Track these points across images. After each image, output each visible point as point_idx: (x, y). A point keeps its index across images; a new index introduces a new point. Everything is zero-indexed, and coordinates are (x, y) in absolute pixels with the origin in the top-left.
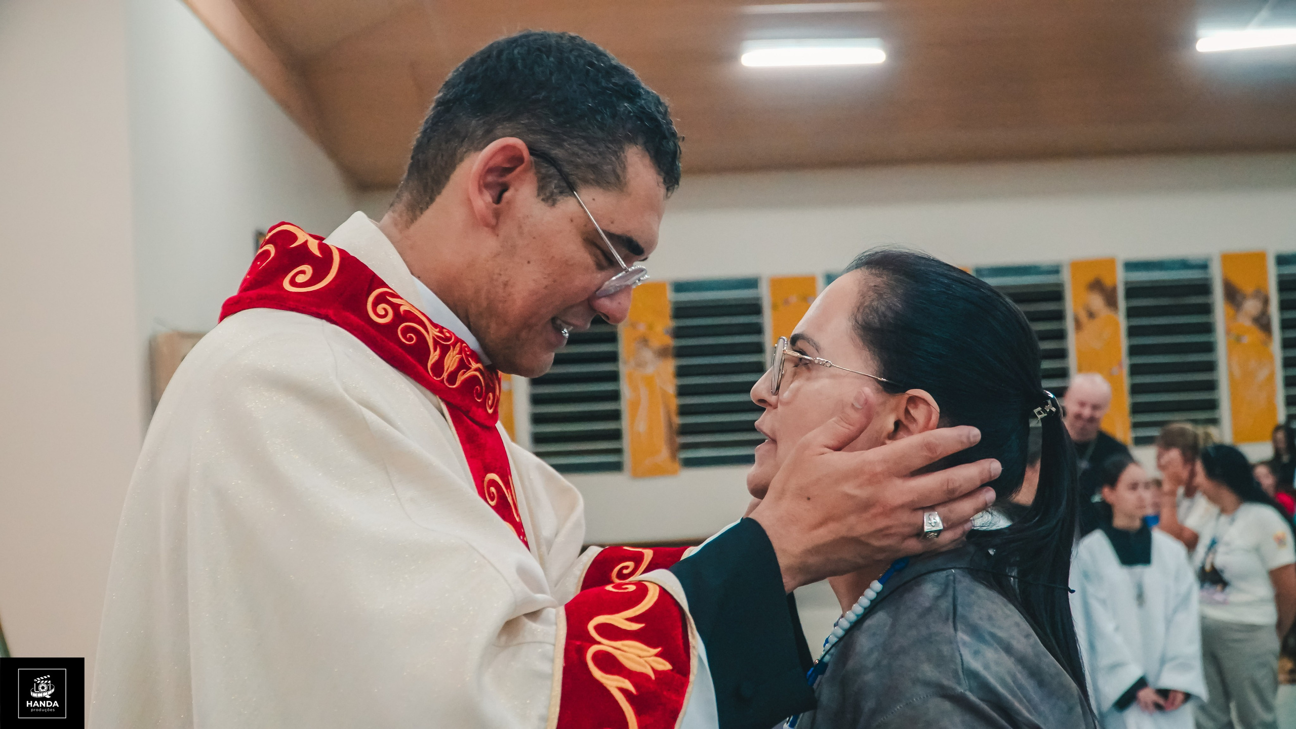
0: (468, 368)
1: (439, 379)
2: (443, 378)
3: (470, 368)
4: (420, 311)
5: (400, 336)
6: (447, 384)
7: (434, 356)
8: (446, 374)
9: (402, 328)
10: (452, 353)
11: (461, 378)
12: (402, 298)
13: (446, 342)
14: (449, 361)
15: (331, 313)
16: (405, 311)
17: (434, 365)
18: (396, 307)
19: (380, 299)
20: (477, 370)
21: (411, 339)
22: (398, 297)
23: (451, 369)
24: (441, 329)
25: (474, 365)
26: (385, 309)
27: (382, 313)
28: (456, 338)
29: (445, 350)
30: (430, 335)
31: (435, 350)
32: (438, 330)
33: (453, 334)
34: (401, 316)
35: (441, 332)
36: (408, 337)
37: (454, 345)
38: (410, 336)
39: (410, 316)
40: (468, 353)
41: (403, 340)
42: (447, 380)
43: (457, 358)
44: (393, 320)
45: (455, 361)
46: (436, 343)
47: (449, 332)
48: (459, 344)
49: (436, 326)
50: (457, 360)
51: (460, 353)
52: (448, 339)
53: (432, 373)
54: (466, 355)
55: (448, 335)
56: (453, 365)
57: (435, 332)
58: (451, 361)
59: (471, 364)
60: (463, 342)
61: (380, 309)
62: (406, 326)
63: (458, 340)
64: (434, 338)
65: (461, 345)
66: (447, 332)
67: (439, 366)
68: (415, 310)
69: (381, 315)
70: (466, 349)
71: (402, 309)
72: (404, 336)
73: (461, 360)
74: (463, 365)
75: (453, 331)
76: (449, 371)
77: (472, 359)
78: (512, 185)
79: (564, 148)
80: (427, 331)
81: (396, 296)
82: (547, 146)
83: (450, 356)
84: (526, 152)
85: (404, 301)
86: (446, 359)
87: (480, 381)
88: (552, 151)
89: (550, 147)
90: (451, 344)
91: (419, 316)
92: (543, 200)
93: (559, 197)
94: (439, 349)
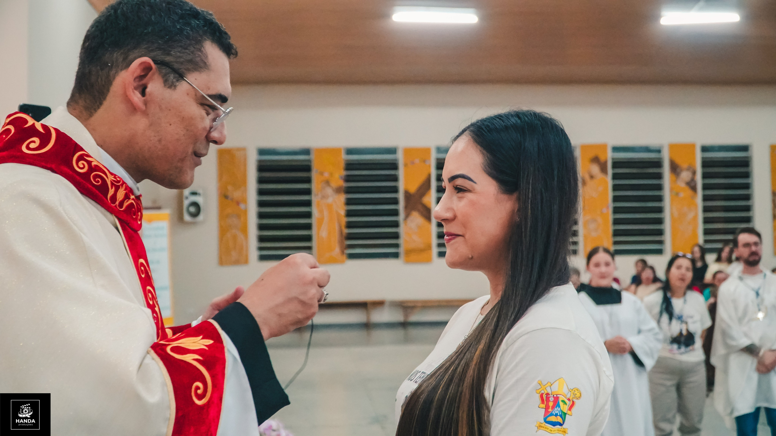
1: (113, 205)
2: (116, 205)
3: (130, 199)
4: (103, 166)
5: (92, 180)
6: (118, 208)
7: (111, 192)
8: (118, 202)
9: (93, 175)
10: (121, 190)
11: (126, 204)
12: (92, 157)
13: (117, 184)
15: (53, 166)
16: (94, 165)
17: (111, 198)
18: (89, 163)
19: (81, 158)
20: (133, 199)
21: (98, 182)
23: (120, 199)
25: (132, 197)
26: (85, 164)
27: (82, 166)
28: (123, 181)
29: (117, 188)
30: (109, 179)
31: (112, 188)
32: (113, 176)
33: (121, 179)
34: (93, 168)
35: (115, 177)
36: (96, 180)
37: (122, 185)
38: (98, 180)
39: (97, 168)
40: (129, 190)
41: (94, 182)
42: (119, 206)
43: (124, 192)
44: (88, 170)
45: (123, 194)
46: (112, 184)
47: (119, 177)
48: (124, 185)
49: (112, 174)
51: (125, 190)
52: (118, 182)
53: (110, 201)
55: (118, 179)
56: (122, 197)
57: (110, 177)
58: (121, 194)
59: (130, 196)
60: (126, 183)
61: (81, 164)
62: (95, 174)
64: (110, 181)
65: (126, 185)
67: (114, 198)
68: (100, 164)
69: (81, 168)
70: (128, 188)
72: (94, 180)
73: (125, 194)
74: (126, 197)
77: (130, 193)
78: (149, 84)
79: (171, 55)
80: (107, 177)
81: (89, 156)
82: (162, 56)
83: (120, 192)
84: (152, 63)
85: (94, 159)
86: (118, 193)
87: (134, 205)
88: (166, 59)
89: (164, 57)
90: (120, 185)
91: (103, 168)
92: (169, 87)
93: (177, 83)
94: (114, 188)
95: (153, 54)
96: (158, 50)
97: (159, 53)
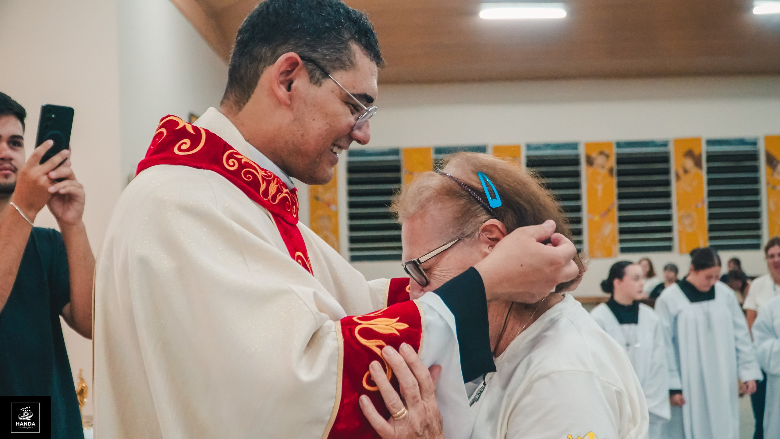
0: (282, 192)
1: (266, 199)
2: (269, 199)
3: (283, 192)
4: (253, 162)
5: (243, 176)
6: (271, 202)
7: (263, 187)
8: (271, 196)
9: (244, 172)
10: (272, 184)
11: (279, 198)
12: (242, 155)
13: (269, 178)
14: (271, 189)
16: (245, 162)
17: (263, 192)
18: (239, 160)
19: (230, 156)
20: (287, 193)
21: (249, 178)
22: (239, 154)
23: (273, 193)
24: (266, 171)
25: (285, 190)
26: (233, 162)
27: (232, 164)
28: (274, 175)
29: (269, 183)
30: (260, 175)
31: (263, 183)
32: (264, 171)
33: (272, 173)
34: (243, 165)
35: (266, 172)
36: (247, 176)
37: (273, 179)
38: (249, 176)
39: (247, 165)
40: (281, 184)
41: (245, 179)
42: (271, 200)
43: (276, 187)
44: (238, 167)
45: (275, 188)
46: (263, 179)
47: (270, 172)
48: (276, 179)
49: (262, 169)
50: (276, 189)
51: (277, 184)
52: (270, 176)
53: (263, 196)
54: (280, 185)
55: (269, 174)
56: (274, 191)
57: (262, 173)
58: (273, 189)
59: (283, 190)
60: (278, 178)
61: (231, 162)
62: (246, 171)
63: (275, 177)
64: (262, 176)
65: (277, 179)
66: (269, 172)
67: (266, 192)
68: (249, 161)
70: (280, 182)
71: (243, 161)
72: (245, 176)
73: (278, 188)
74: (279, 191)
75: (272, 172)
76: (272, 194)
77: (283, 187)
78: (295, 79)
79: (318, 52)
80: (258, 173)
81: (238, 154)
82: (309, 53)
83: (271, 187)
84: (299, 59)
85: (243, 157)
86: (270, 188)
87: (289, 199)
88: (313, 56)
89: (310, 53)
90: (272, 179)
91: (253, 164)
92: (314, 84)
93: (323, 81)
94: (265, 183)
95: (300, 50)
96: (306, 47)
97: (306, 49)
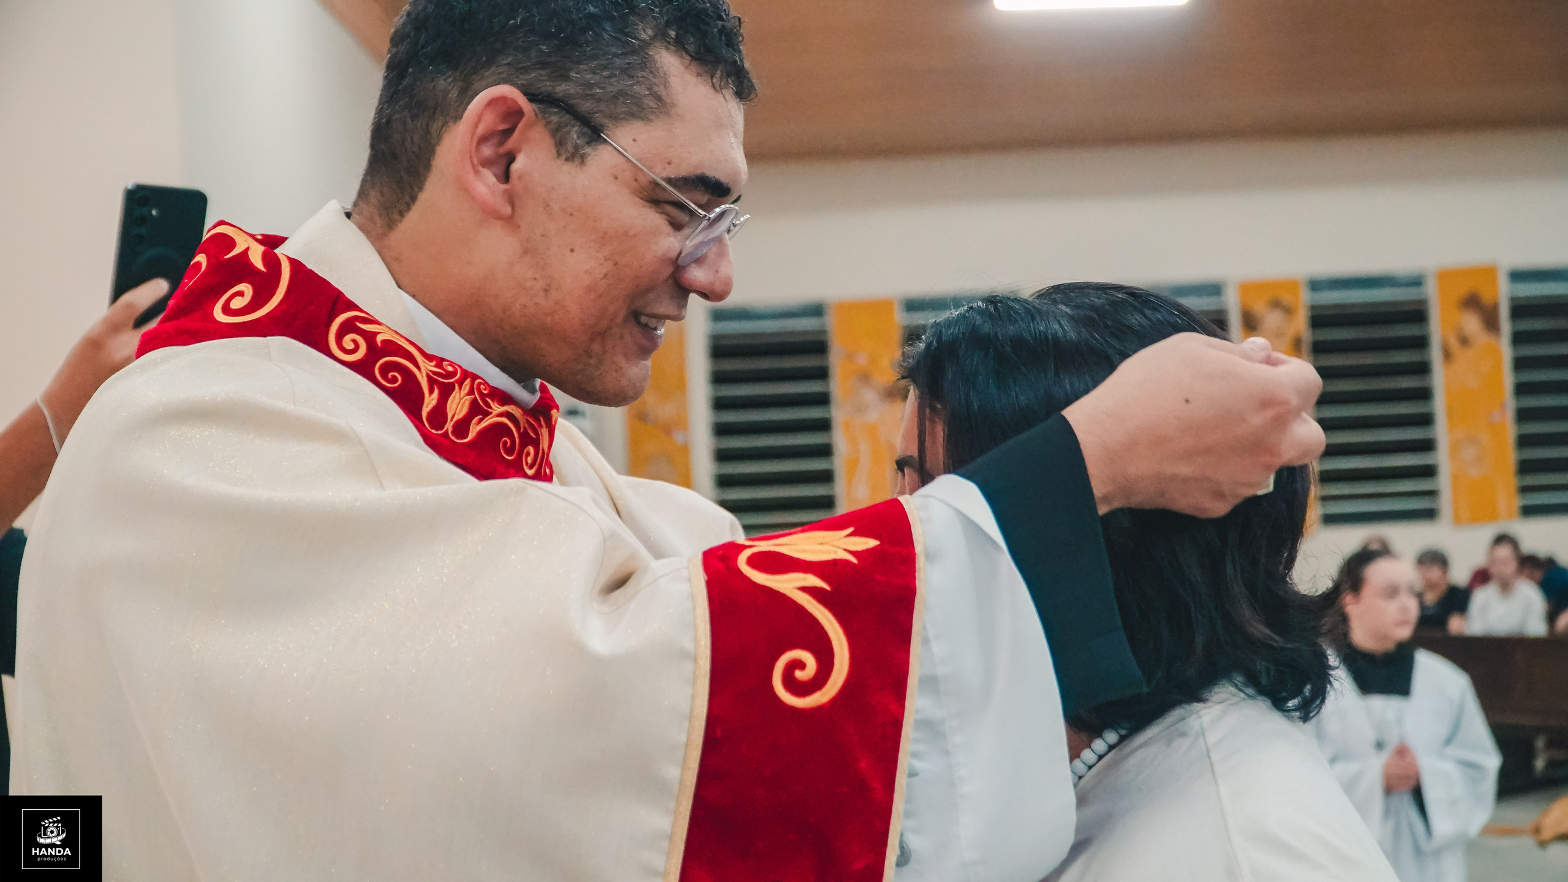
0: (488, 414)
1: (441, 432)
2: (447, 430)
3: (491, 413)
4: (405, 340)
5: (381, 376)
6: (453, 438)
7: (431, 401)
8: (453, 423)
9: (382, 365)
10: (458, 395)
11: (475, 429)
12: (378, 324)
13: (447, 380)
14: (454, 406)
16: (385, 341)
17: (432, 413)
18: (370, 337)
19: (347, 328)
20: (500, 414)
21: (394, 380)
22: (371, 322)
23: (459, 416)
24: (440, 361)
25: (495, 408)
26: (354, 341)
27: (351, 346)
28: (464, 371)
29: (446, 392)
30: (424, 372)
31: (431, 392)
32: (434, 363)
33: (459, 365)
34: (379, 349)
35: (439, 365)
36: (391, 377)
37: (461, 383)
38: (394, 376)
39: (391, 347)
40: (484, 390)
41: (386, 382)
42: (454, 433)
43: (467, 400)
44: (368, 354)
45: (463, 404)
46: (432, 382)
47: (452, 364)
48: (469, 380)
49: (429, 357)
50: (467, 405)
51: (471, 392)
52: (451, 374)
53: (431, 425)
54: (481, 393)
55: (450, 369)
56: (460, 411)
57: (429, 367)
58: (458, 405)
59: (489, 407)
60: (473, 377)
61: (348, 342)
62: (387, 363)
63: (467, 374)
64: (428, 375)
65: (472, 380)
66: (449, 364)
67: (439, 415)
68: (399, 338)
69: (350, 349)
70: (481, 385)
71: (380, 338)
72: (387, 377)
73: (474, 402)
74: (476, 410)
75: (457, 362)
76: (455, 419)
77: (493, 400)
78: (520, 152)
79: (572, 80)
80: (418, 366)
81: (368, 320)
82: (548, 84)
83: (454, 400)
84: (523, 101)
85: (380, 328)
86: (449, 403)
87: (511, 429)
88: (558, 89)
89: (553, 83)
90: (457, 381)
91: (404, 346)
92: (567, 159)
93: (588, 150)
94: (436, 392)
95: (526, 78)
96: (540, 68)
97: (540, 73)
